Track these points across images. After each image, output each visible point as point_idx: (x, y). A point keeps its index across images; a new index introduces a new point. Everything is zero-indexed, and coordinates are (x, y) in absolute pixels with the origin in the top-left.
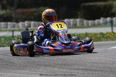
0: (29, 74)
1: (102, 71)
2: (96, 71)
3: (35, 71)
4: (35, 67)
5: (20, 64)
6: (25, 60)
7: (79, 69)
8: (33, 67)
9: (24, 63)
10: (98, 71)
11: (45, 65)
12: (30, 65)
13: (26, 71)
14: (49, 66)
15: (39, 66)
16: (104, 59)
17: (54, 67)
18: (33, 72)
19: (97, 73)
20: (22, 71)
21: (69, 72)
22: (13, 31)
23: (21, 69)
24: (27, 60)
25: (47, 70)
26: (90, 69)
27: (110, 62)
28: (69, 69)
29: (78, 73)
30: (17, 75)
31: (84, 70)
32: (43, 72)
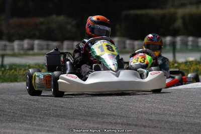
0: (29, 130)
1: (155, 127)
2: (145, 127)
3: (39, 125)
4: (40, 118)
5: (13, 112)
6: (23, 106)
7: (116, 123)
8: (37, 118)
9: (21, 111)
10: (149, 127)
11: (58, 116)
12: (31, 114)
13: (25, 125)
14: (65, 116)
15: (46, 117)
16: (160, 107)
17: (73, 119)
18: (37, 128)
19: (147, 130)
20: (17, 125)
22: (3, 56)
23: (15, 121)
24: (26, 107)
25: (61, 124)
26: (134, 123)
27: (169, 112)
28: (99, 123)
30: (8, 131)
31: (125, 124)
32: (53, 127)
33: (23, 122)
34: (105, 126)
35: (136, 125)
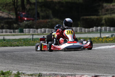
0: (31, 66)
1: (81, 65)
2: (77, 65)
4: (37, 61)
7: (66, 63)
10: (79, 65)
11: (44, 60)
13: (30, 64)
14: (47, 61)
15: (39, 61)
17: (50, 61)
18: (35, 65)
20: (27, 64)
21: (59, 65)
22: (33, 35)
25: (45, 64)
28: (59, 63)
29: (65, 66)
30: (23, 66)
31: (69, 64)
32: (41, 65)
33: (30, 63)
34: (61, 64)
35: (74, 64)
